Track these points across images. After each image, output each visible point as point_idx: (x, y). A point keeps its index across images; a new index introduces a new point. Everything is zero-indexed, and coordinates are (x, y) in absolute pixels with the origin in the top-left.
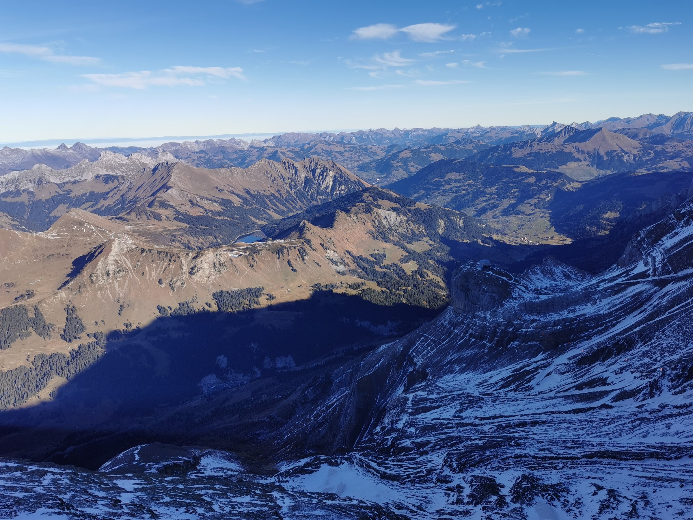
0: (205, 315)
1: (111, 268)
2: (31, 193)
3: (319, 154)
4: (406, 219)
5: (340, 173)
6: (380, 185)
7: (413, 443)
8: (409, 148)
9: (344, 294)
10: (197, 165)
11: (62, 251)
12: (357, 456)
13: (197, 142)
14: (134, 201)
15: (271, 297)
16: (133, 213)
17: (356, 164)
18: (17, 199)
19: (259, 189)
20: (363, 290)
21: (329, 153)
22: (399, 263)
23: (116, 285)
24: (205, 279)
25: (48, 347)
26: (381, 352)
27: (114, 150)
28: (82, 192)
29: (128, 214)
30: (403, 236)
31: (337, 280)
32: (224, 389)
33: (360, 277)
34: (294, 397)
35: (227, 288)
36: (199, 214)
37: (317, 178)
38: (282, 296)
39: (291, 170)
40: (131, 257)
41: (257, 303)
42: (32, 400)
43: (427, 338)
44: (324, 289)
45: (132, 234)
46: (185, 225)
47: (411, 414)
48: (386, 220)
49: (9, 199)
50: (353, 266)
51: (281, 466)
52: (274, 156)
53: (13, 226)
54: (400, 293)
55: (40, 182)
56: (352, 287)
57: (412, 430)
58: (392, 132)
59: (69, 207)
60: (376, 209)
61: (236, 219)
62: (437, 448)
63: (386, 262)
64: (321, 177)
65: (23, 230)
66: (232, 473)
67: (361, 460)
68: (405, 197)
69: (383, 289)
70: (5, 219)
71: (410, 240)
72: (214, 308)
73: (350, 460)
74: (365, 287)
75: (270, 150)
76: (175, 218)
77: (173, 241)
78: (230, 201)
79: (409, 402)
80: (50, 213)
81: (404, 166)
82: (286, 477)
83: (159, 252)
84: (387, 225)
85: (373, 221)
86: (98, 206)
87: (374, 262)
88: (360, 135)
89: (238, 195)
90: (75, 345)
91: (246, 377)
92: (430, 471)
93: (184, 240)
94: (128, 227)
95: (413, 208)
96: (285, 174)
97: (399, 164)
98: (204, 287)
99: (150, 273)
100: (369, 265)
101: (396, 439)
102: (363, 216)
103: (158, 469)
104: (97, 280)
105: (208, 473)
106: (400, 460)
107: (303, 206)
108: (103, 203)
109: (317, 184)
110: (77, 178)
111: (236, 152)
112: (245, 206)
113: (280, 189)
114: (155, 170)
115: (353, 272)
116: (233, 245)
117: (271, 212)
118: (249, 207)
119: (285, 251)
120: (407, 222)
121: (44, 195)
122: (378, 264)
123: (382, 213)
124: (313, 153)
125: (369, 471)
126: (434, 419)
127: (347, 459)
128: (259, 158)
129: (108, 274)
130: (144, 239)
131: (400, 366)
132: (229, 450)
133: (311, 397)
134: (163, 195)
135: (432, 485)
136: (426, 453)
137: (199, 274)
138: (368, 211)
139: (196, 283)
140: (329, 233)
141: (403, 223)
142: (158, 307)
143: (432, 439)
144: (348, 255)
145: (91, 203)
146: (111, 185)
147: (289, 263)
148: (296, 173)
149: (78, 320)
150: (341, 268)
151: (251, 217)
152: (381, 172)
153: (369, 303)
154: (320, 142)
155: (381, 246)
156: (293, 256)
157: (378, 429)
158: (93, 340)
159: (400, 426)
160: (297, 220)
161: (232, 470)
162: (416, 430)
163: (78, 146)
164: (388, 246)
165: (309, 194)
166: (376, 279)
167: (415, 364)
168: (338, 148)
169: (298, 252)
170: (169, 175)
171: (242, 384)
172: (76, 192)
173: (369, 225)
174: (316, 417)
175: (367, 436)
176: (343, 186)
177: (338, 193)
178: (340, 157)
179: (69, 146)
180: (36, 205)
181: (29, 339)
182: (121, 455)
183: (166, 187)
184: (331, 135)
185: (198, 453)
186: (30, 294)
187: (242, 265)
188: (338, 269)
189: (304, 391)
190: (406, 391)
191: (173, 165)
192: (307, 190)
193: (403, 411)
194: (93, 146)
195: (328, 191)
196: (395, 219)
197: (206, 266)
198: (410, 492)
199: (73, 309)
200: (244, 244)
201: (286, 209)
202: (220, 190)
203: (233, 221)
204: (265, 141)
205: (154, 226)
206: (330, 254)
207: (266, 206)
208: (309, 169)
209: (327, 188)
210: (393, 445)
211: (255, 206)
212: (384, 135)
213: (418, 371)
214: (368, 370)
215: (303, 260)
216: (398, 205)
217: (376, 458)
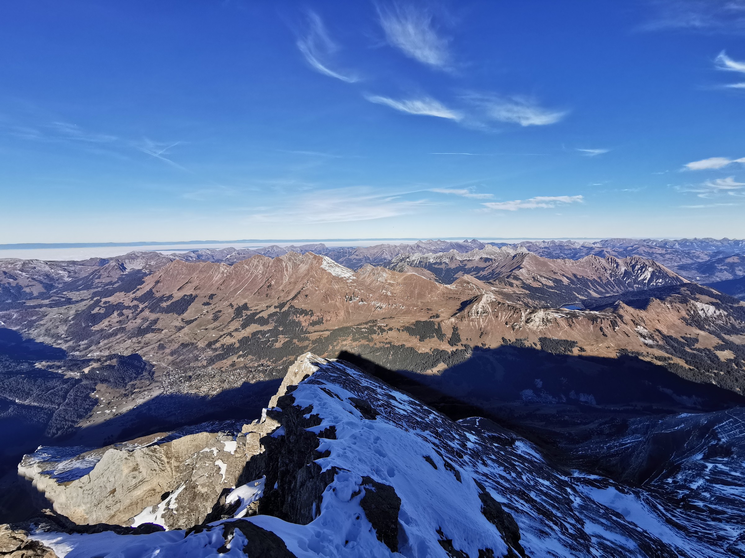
0: (531, 350)
1: (480, 310)
2: (447, 264)
3: (641, 254)
4: (726, 313)
5: (658, 269)
6: (700, 282)
7: (705, 506)
8: (737, 255)
9: (649, 363)
10: (541, 256)
11: (456, 296)
12: (645, 494)
13: (544, 242)
14: (499, 274)
15: (582, 349)
16: (497, 281)
17: (676, 264)
18: (440, 267)
19: (584, 275)
20: (670, 364)
21: (650, 254)
22: (712, 349)
23: (481, 320)
24: (535, 328)
25: (441, 346)
26: (682, 418)
27: (493, 244)
28: (472, 266)
29: (494, 281)
30: (721, 327)
31: (644, 350)
32: (537, 402)
33: (667, 352)
34: (592, 426)
35: (549, 336)
36: (538, 286)
37: (636, 272)
38: (591, 351)
39: (613, 264)
40: (492, 306)
41: (571, 351)
42: (429, 372)
43: (736, 421)
44: (630, 354)
45: (495, 292)
46: (527, 292)
47: (707, 480)
48: (703, 312)
49: (436, 266)
50: (661, 343)
51: (574, 472)
52: (600, 254)
53: (436, 280)
54: (710, 374)
55: (452, 259)
56: (659, 358)
57: (707, 495)
58: (720, 241)
59: (464, 274)
60: (692, 301)
61: (564, 292)
62: (733, 521)
63: (697, 346)
64: (639, 271)
65: (440, 283)
66: (536, 460)
67: (648, 499)
68: (727, 296)
69: (692, 368)
70: (432, 276)
71: (729, 333)
72: (539, 347)
73: (637, 495)
74: (672, 362)
75: (597, 249)
76: (522, 287)
77: (519, 300)
78: (561, 281)
79: (708, 470)
80: (454, 275)
81: (730, 269)
82: (577, 482)
83: (509, 306)
84: (703, 315)
85: (688, 310)
86: (479, 274)
87: (684, 343)
88: (684, 242)
89: (567, 278)
90: (454, 349)
91: (554, 399)
92: (722, 538)
93: (525, 300)
94: (493, 288)
95: (736, 305)
96: (607, 266)
97: (723, 268)
98: (534, 333)
99: (501, 317)
100: (678, 344)
101: (688, 496)
102: (678, 305)
103: (489, 436)
104: (472, 315)
105: (519, 452)
106: (688, 515)
107: (619, 290)
108: (482, 273)
109: (635, 276)
110: (471, 259)
111: (570, 249)
112: (572, 285)
113: (602, 277)
114: (514, 257)
115: (660, 347)
116: (559, 309)
117: (591, 292)
118: (574, 286)
119: (599, 320)
120: (726, 316)
121: (453, 266)
122: (689, 346)
123: (699, 305)
124: (635, 254)
125: (655, 511)
126: (733, 494)
127: (634, 492)
128: (587, 254)
129: (478, 313)
130: (501, 296)
131: (701, 436)
132: (536, 444)
133: (607, 432)
134: (517, 272)
135: (722, 551)
136: (720, 520)
137: (532, 323)
138: (684, 301)
139: (529, 329)
140: (642, 313)
141: (722, 316)
142: (503, 338)
143: (729, 511)
144: (657, 333)
145: (476, 273)
146: (487, 264)
147: (601, 329)
148: (617, 267)
149: (458, 335)
150: (650, 342)
151: (575, 293)
152: (703, 272)
153: (675, 376)
154: (643, 246)
155: (695, 331)
156: (605, 325)
157: (670, 480)
158: (463, 348)
159: (694, 486)
160: (612, 299)
161: (536, 458)
162: (712, 496)
163: (474, 241)
164: (702, 333)
165: (627, 282)
166: (685, 357)
167: (719, 440)
168: (660, 251)
169: (610, 323)
170: (522, 261)
171: (551, 403)
172: (469, 266)
173: (684, 313)
174: (609, 448)
175: (656, 482)
176: (661, 280)
177: (655, 284)
178: (662, 258)
179: (469, 241)
180: (448, 270)
181: (433, 339)
182: (469, 418)
183: (519, 268)
184: (654, 241)
185: (514, 436)
186: (438, 316)
187: (563, 323)
188: (646, 342)
189: (601, 425)
190: (706, 458)
191: (526, 255)
192: (625, 279)
193: (700, 475)
194: (482, 241)
195: (645, 282)
196: (713, 312)
197: (537, 320)
198: (696, 546)
199: (457, 329)
200: (567, 310)
201: (604, 291)
202: (555, 273)
203: (561, 294)
204: (594, 243)
205: (508, 290)
206: (640, 329)
207: (589, 287)
208: (630, 264)
209: (644, 279)
210: (683, 499)
211: (579, 286)
212: (710, 243)
213: (721, 447)
214: (666, 429)
215: (614, 329)
216: (718, 301)
217: (663, 503)
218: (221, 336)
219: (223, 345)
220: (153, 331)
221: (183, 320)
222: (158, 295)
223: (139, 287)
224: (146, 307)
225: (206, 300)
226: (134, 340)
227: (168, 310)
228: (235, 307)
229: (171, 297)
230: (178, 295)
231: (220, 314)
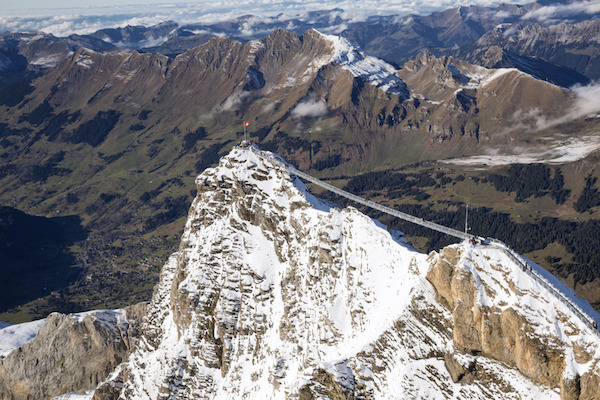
218: (163, 185)
219: (168, 200)
220: (56, 172)
221: (101, 155)
222: (57, 111)
223: (27, 97)
224: (42, 132)
225: (135, 121)
226: (31, 185)
227: (76, 138)
228: (184, 133)
229: (77, 115)
230: (90, 112)
231: (161, 145)
